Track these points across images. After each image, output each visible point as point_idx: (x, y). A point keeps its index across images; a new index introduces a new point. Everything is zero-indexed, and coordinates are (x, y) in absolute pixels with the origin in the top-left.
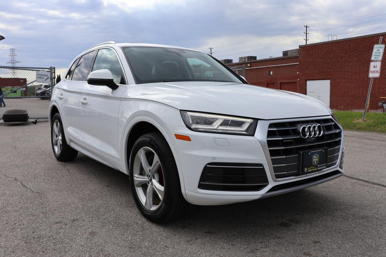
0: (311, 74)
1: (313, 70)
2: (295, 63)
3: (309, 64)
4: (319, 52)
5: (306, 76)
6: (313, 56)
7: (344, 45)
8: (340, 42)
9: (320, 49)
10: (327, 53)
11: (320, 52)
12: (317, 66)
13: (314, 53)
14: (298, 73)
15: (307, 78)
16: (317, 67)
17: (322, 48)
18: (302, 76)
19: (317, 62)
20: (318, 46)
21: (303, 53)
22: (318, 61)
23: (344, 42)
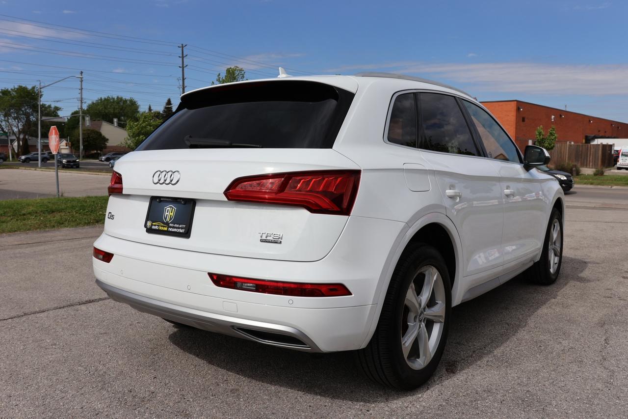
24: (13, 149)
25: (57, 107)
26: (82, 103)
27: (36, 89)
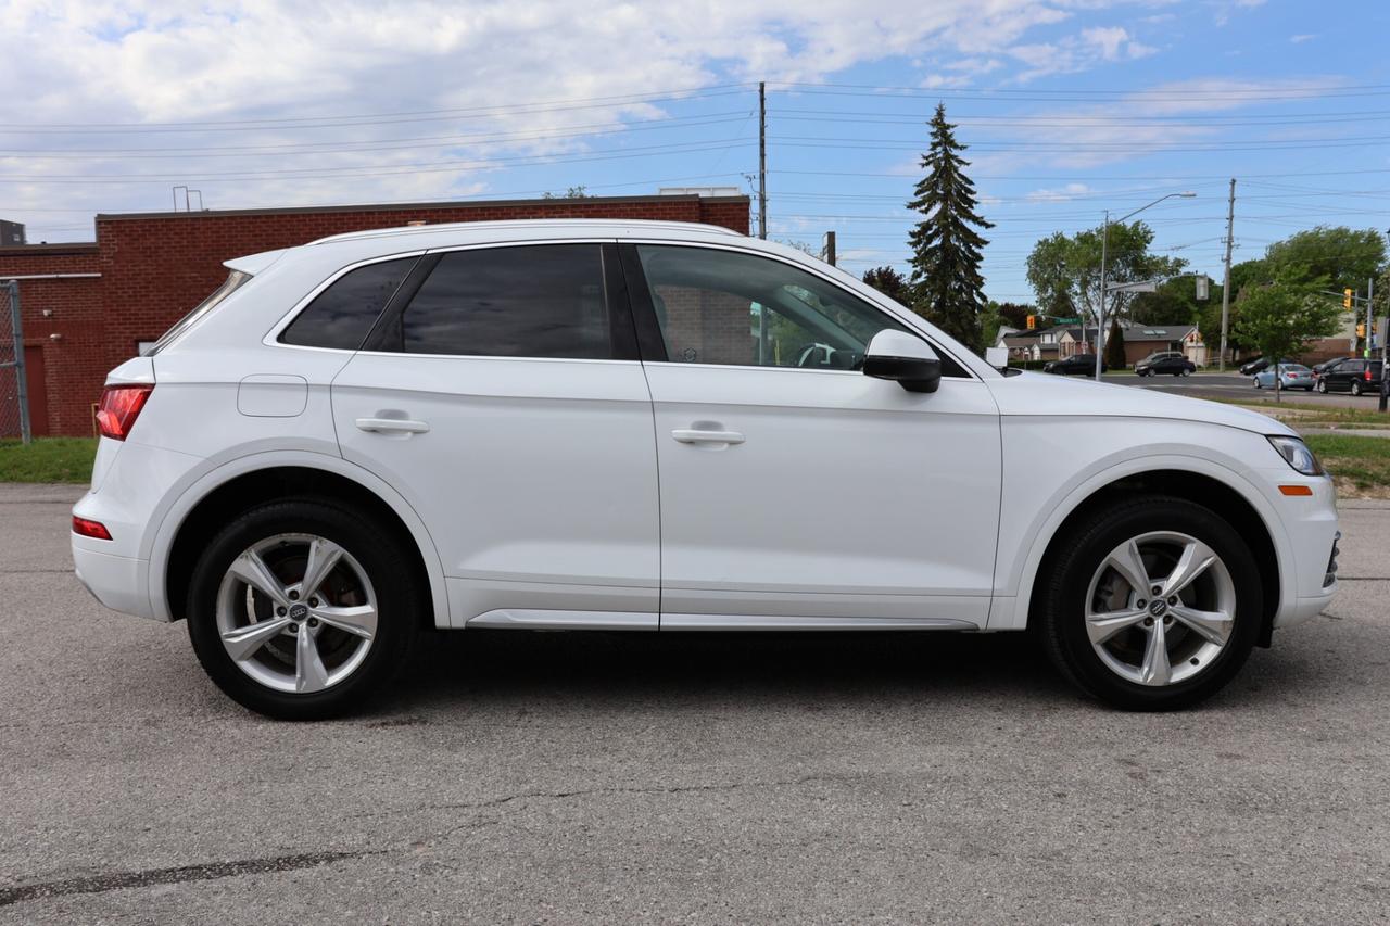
0: (155, 318)
1: (164, 306)
2: (27, 274)
3: (143, 285)
4: (185, 244)
5: (133, 326)
6: (160, 256)
7: (275, 230)
8: (259, 217)
9: (185, 235)
10: (213, 250)
11: (187, 247)
12: (180, 292)
13: (162, 248)
14: (46, 313)
15: (141, 335)
16: (179, 295)
17: (196, 231)
18: (120, 324)
19: (178, 278)
20: (176, 223)
21: (118, 245)
22: (179, 275)
23: (275, 219)
24: (1103, 339)
25: (1179, 261)
26: (1230, 247)
27: (1140, 227)
